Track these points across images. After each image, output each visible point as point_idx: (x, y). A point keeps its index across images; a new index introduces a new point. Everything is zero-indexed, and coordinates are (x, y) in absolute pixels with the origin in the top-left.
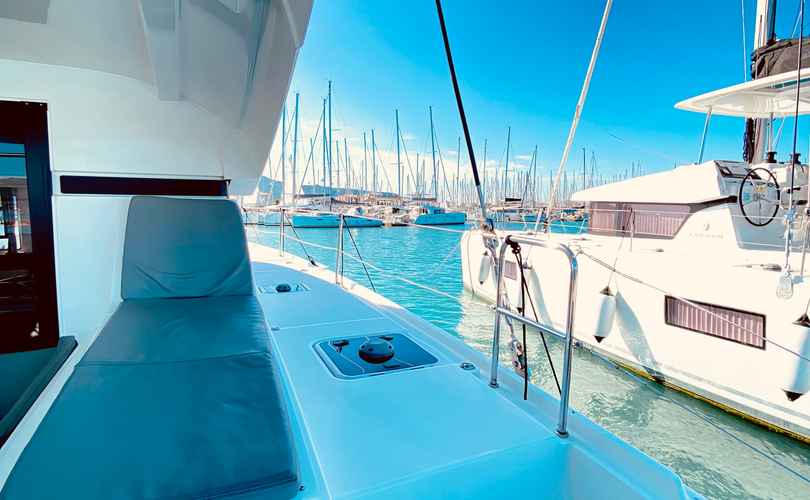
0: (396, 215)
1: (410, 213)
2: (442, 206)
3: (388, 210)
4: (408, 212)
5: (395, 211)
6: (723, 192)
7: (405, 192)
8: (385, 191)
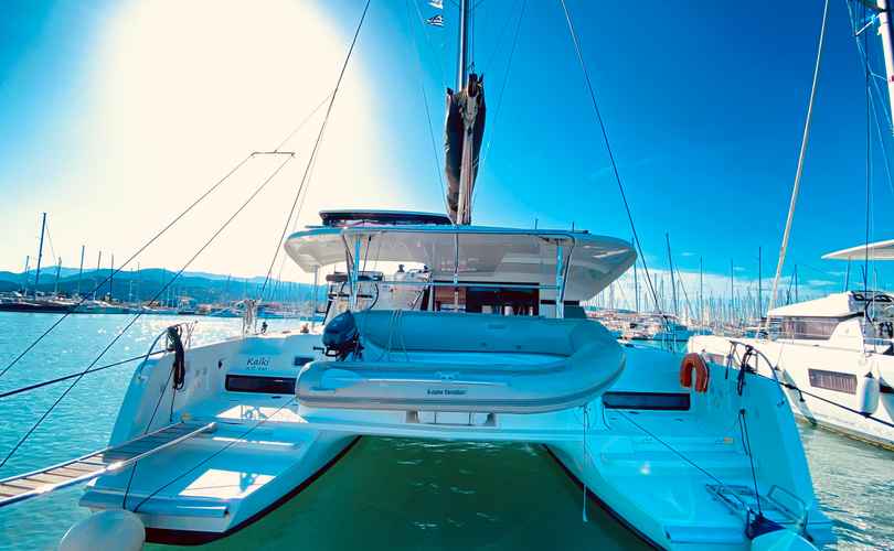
0: (633, 330)
1: (649, 329)
2: (684, 323)
3: (626, 325)
4: (646, 327)
5: (633, 326)
6: (852, 310)
7: (642, 309)
8: (621, 308)
